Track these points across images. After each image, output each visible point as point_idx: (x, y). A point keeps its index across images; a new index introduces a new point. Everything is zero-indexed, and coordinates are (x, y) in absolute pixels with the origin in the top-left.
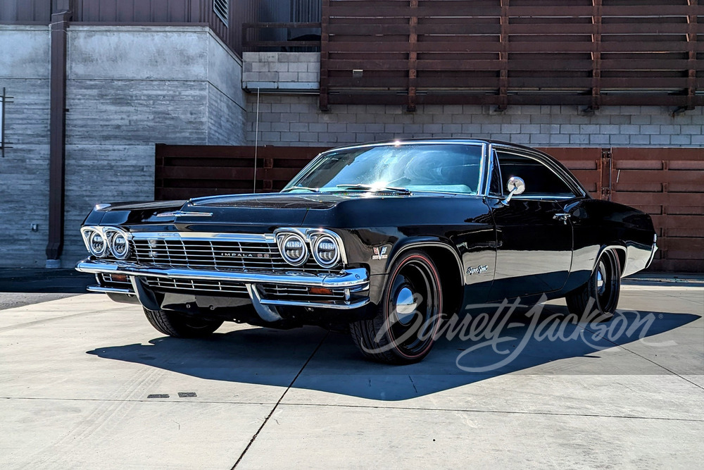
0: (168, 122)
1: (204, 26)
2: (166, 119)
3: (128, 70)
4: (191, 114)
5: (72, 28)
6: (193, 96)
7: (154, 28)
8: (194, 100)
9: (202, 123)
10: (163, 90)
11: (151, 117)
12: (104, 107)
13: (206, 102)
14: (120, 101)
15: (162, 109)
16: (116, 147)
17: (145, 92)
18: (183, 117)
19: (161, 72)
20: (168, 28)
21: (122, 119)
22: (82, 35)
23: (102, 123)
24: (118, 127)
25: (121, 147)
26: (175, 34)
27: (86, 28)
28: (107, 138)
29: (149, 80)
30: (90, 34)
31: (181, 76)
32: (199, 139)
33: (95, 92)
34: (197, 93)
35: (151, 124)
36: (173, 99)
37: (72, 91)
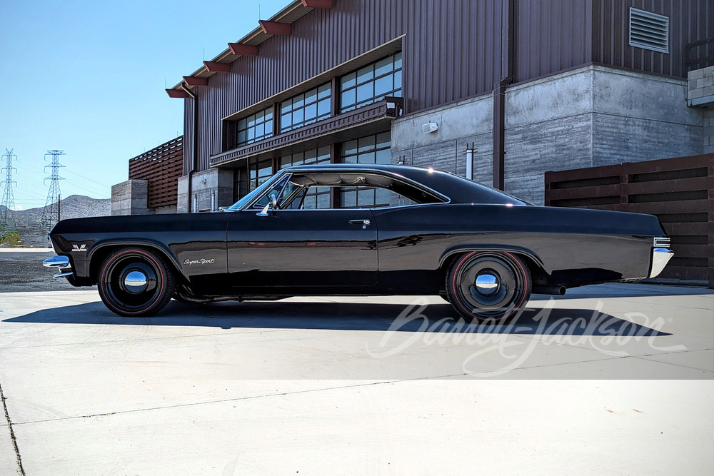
0: (565, 152)
1: (589, 66)
2: (564, 149)
3: (541, 115)
4: (581, 143)
5: (507, 90)
6: (582, 127)
7: (555, 77)
8: (583, 131)
9: (588, 149)
10: (562, 126)
11: (554, 150)
12: (525, 147)
13: (591, 131)
14: (535, 140)
15: (561, 141)
16: (533, 177)
17: (550, 130)
18: (575, 146)
19: (561, 111)
20: (564, 75)
21: (536, 154)
22: (513, 94)
23: (524, 159)
24: (534, 161)
25: (536, 177)
26: (569, 78)
27: (515, 88)
28: (527, 171)
29: (553, 119)
30: (517, 92)
31: (573, 112)
32: (586, 163)
33: (520, 136)
34: (585, 123)
35: (554, 155)
36: (568, 132)
37: (508, 137)
